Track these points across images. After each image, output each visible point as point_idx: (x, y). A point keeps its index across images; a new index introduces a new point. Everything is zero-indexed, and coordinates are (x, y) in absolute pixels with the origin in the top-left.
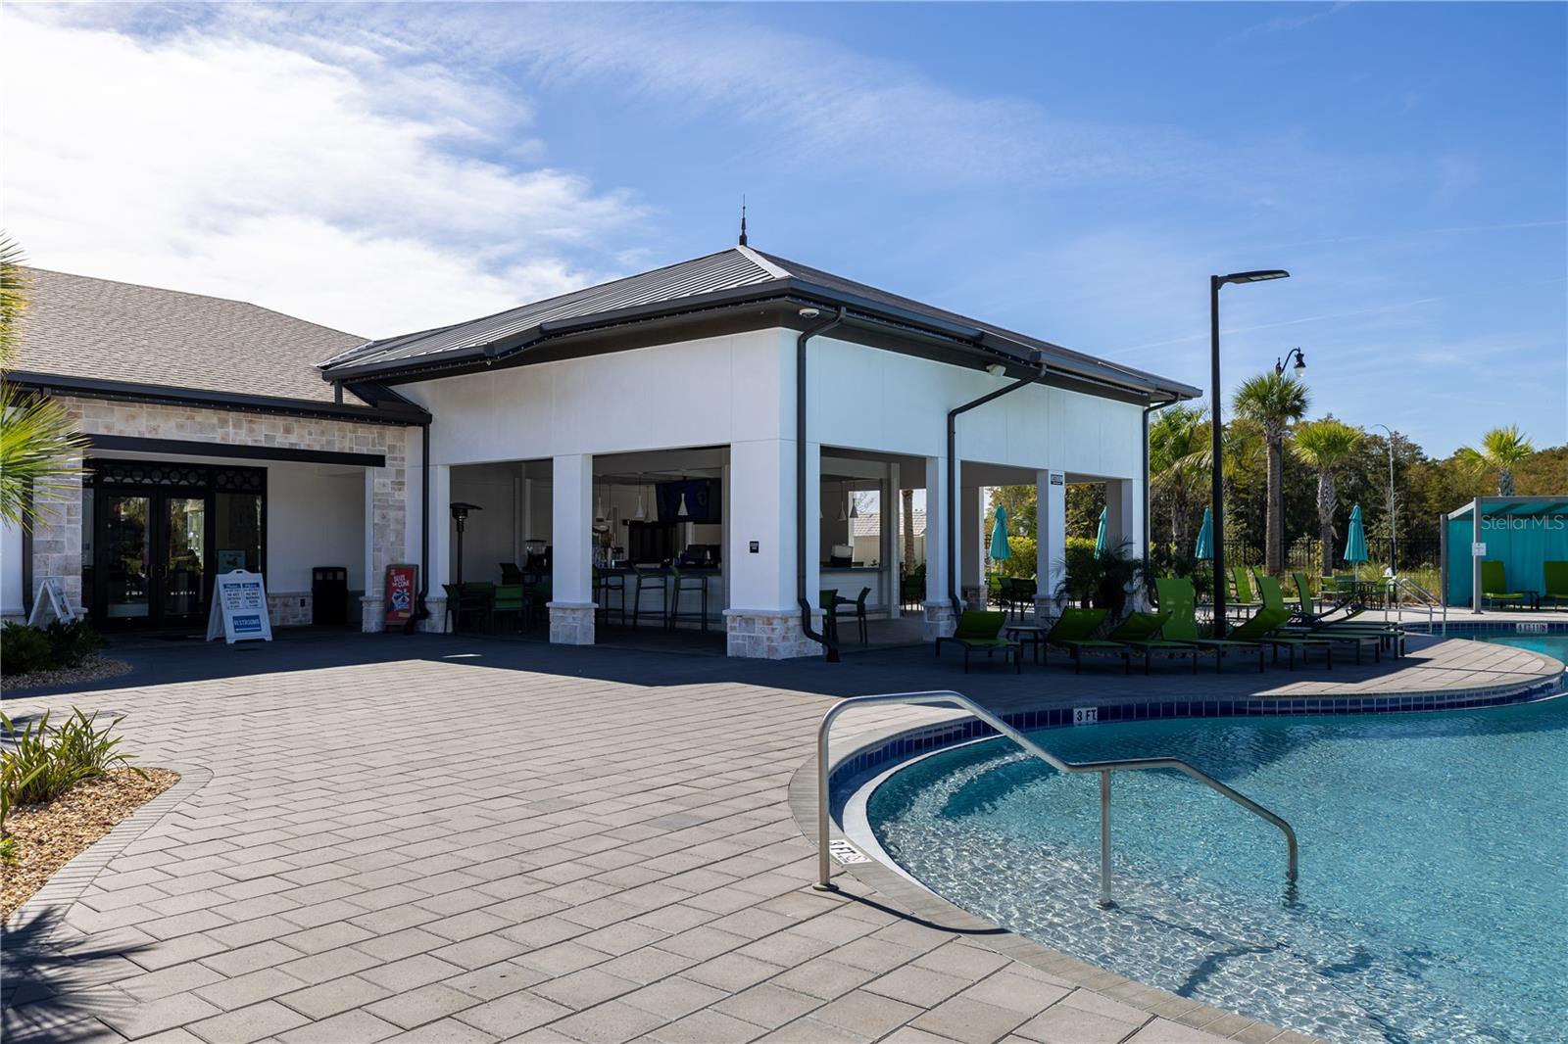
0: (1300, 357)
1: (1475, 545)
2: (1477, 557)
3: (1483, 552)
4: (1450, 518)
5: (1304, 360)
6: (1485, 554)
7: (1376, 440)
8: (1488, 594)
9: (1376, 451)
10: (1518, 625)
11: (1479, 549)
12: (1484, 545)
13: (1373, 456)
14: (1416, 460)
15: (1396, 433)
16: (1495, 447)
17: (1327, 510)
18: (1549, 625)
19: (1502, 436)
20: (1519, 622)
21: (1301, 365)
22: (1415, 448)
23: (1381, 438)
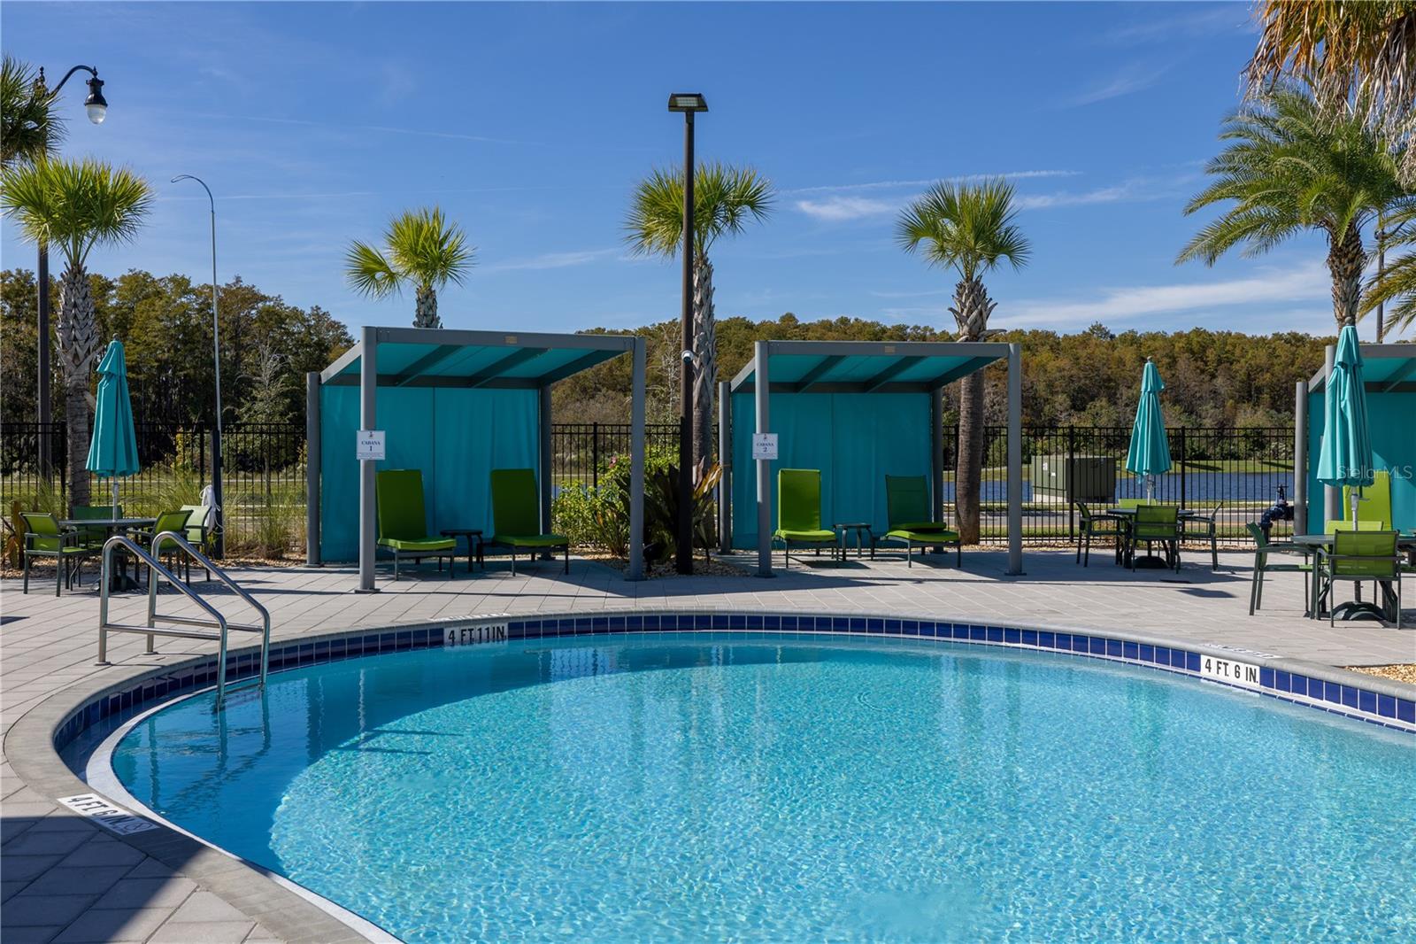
0: (96, 85)
1: (362, 435)
2: (368, 463)
3: (379, 452)
4: (324, 380)
5: (104, 92)
6: (382, 457)
7: (296, 315)
8: (392, 542)
9: (296, 328)
10: (447, 632)
11: (371, 446)
12: (380, 436)
13: (294, 334)
14: (340, 341)
15: (318, 308)
16: (407, 247)
17: (76, 356)
18: (511, 626)
19: (420, 227)
20: (448, 624)
21: (98, 100)
22: (339, 327)
23: (302, 313)
